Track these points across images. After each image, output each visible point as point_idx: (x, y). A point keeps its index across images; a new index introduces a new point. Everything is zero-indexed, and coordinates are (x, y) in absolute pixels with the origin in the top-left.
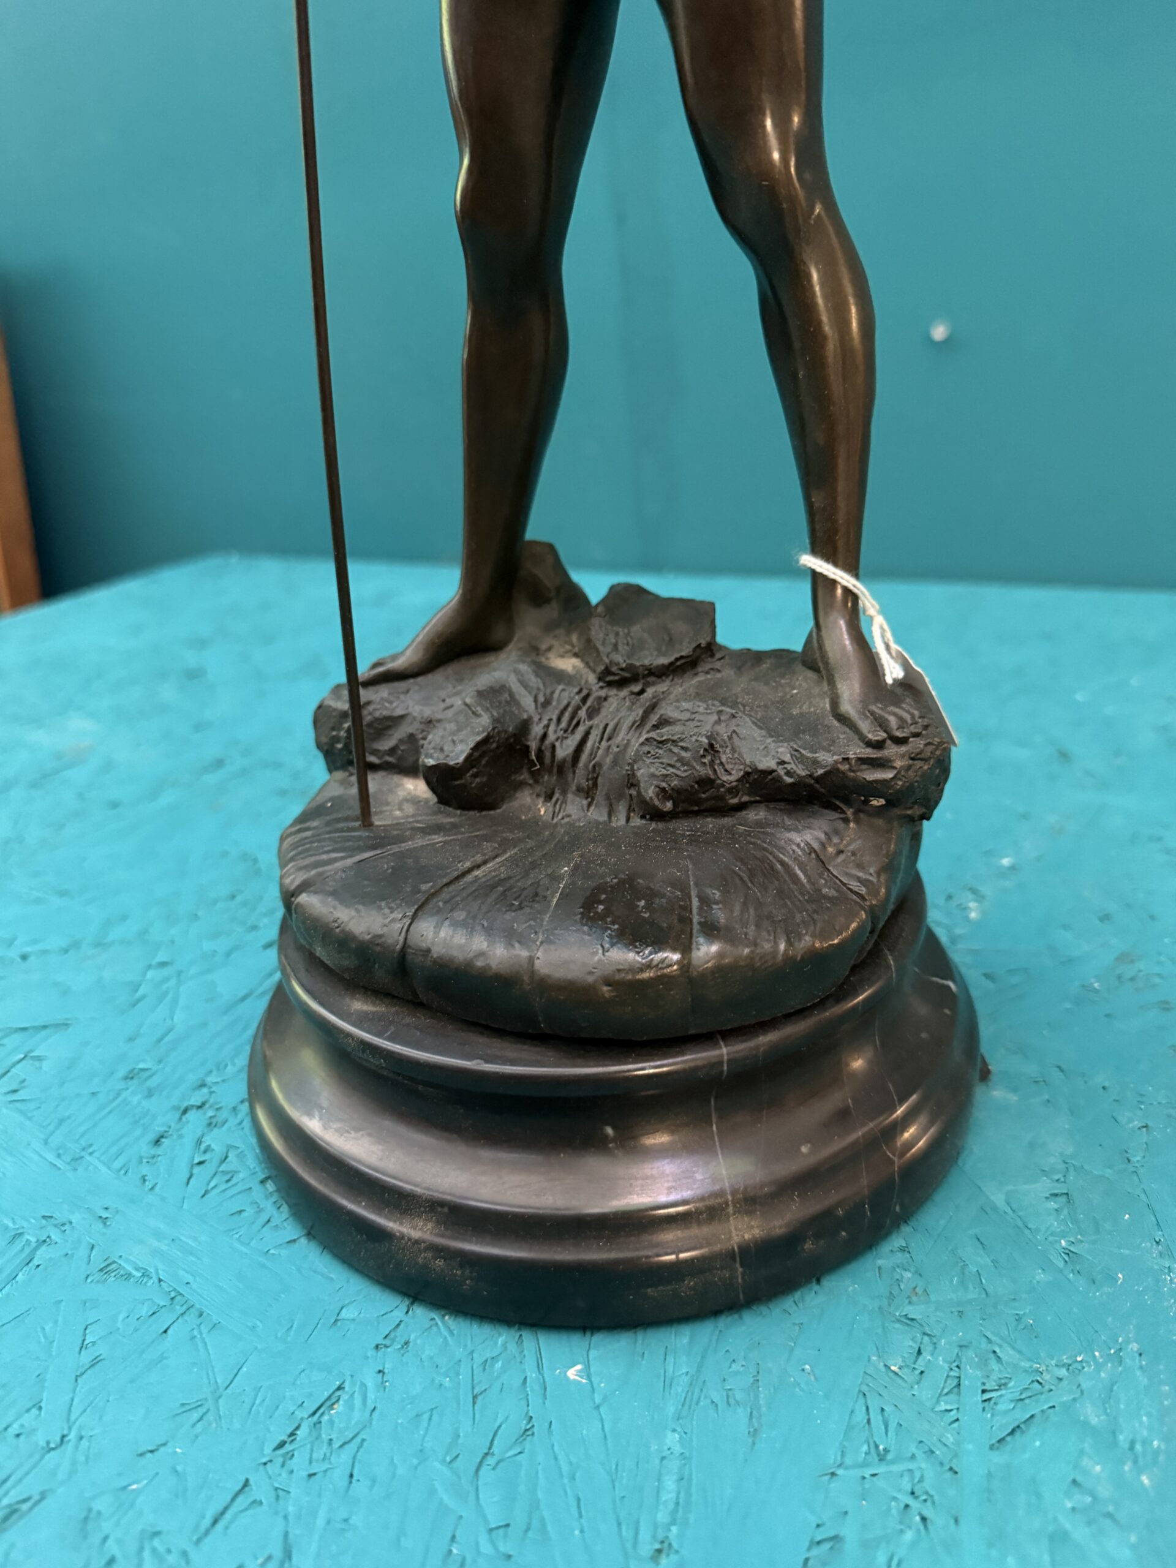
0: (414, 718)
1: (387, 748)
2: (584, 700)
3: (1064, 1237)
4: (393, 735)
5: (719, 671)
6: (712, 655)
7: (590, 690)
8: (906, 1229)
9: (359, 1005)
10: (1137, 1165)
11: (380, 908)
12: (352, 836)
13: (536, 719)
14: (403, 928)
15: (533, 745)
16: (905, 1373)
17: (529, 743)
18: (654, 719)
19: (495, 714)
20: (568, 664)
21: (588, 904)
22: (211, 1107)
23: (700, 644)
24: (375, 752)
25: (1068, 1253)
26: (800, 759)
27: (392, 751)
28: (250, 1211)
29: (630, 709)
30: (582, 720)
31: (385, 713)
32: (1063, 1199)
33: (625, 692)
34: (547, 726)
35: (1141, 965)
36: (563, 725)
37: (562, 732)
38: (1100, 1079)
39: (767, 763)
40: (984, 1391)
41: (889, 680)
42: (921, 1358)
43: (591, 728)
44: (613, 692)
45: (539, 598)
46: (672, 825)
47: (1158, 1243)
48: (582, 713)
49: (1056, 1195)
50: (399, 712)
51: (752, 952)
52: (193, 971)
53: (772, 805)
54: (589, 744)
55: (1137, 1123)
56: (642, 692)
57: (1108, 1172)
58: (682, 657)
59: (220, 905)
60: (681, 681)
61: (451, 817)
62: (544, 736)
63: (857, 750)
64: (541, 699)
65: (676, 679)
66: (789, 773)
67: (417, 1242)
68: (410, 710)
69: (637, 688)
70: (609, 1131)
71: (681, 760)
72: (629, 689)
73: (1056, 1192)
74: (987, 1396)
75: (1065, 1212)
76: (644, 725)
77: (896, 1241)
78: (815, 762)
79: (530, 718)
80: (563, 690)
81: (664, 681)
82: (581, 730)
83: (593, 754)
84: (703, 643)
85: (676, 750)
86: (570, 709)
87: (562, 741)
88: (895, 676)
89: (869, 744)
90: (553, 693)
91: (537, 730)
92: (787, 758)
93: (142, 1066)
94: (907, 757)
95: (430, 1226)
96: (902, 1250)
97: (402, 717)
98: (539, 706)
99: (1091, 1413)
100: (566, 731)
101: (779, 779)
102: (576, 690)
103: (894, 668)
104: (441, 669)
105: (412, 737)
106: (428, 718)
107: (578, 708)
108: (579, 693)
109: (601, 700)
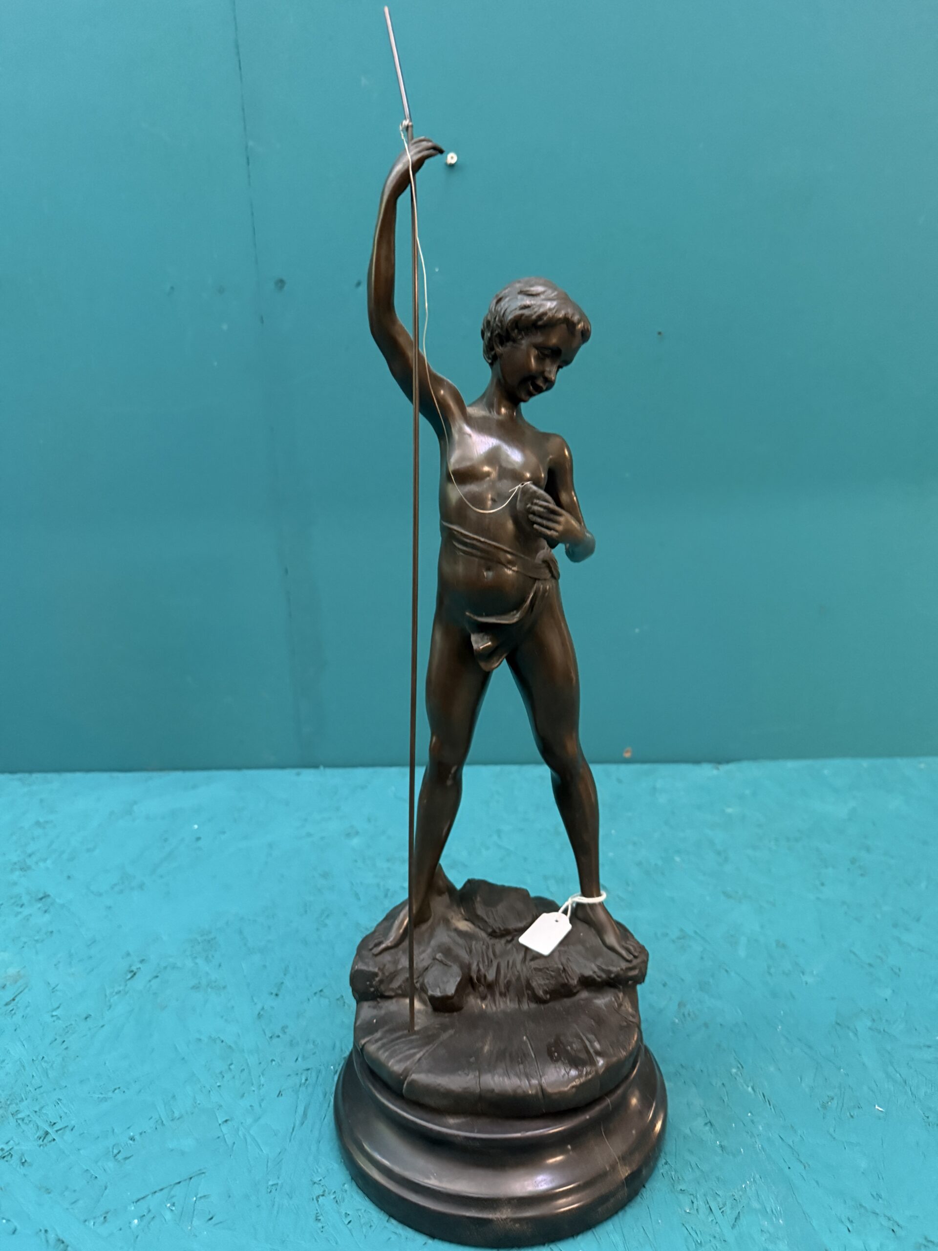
1: (397, 986)
2: (487, 948)
3: (717, 1141)
4: (399, 978)
7: (486, 941)
9: (452, 1121)
10: (727, 1102)
11: (460, 1075)
13: (471, 962)
14: (476, 1083)
15: (475, 977)
16: (692, 1212)
17: (472, 975)
19: (459, 965)
20: (463, 925)
21: (550, 1054)
24: (392, 990)
25: (721, 1146)
26: (603, 970)
27: (400, 987)
32: (709, 1125)
33: (503, 941)
34: (478, 965)
36: (486, 963)
39: (588, 973)
40: (720, 1209)
42: (694, 1204)
45: (440, 893)
46: (551, 1004)
49: (706, 1124)
53: (592, 989)
54: (502, 972)
61: (446, 1018)
62: (479, 970)
63: (624, 965)
64: (468, 950)
66: (599, 977)
67: (506, 1219)
69: (509, 938)
70: (569, 1147)
71: (552, 976)
73: (706, 1122)
74: (721, 1210)
75: (713, 1130)
77: (662, 1161)
78: (610, 972)
79: (469, 962)
80: (475, 944)
82: (495, 965)
83: (505, 977)
85: (548, 972)
86: (485, 954)
87: (488, 971)
90: (472, 946)
91: (474, 967)
92: (596, 969)
95: (509, 1210)
96: (666, 1163)
98: (469, 955)
99: (756, 1205)
100: (487, 966)
101: (594, 980)
102: (482, 943)
108: (483, 944)
109: (493, 945)
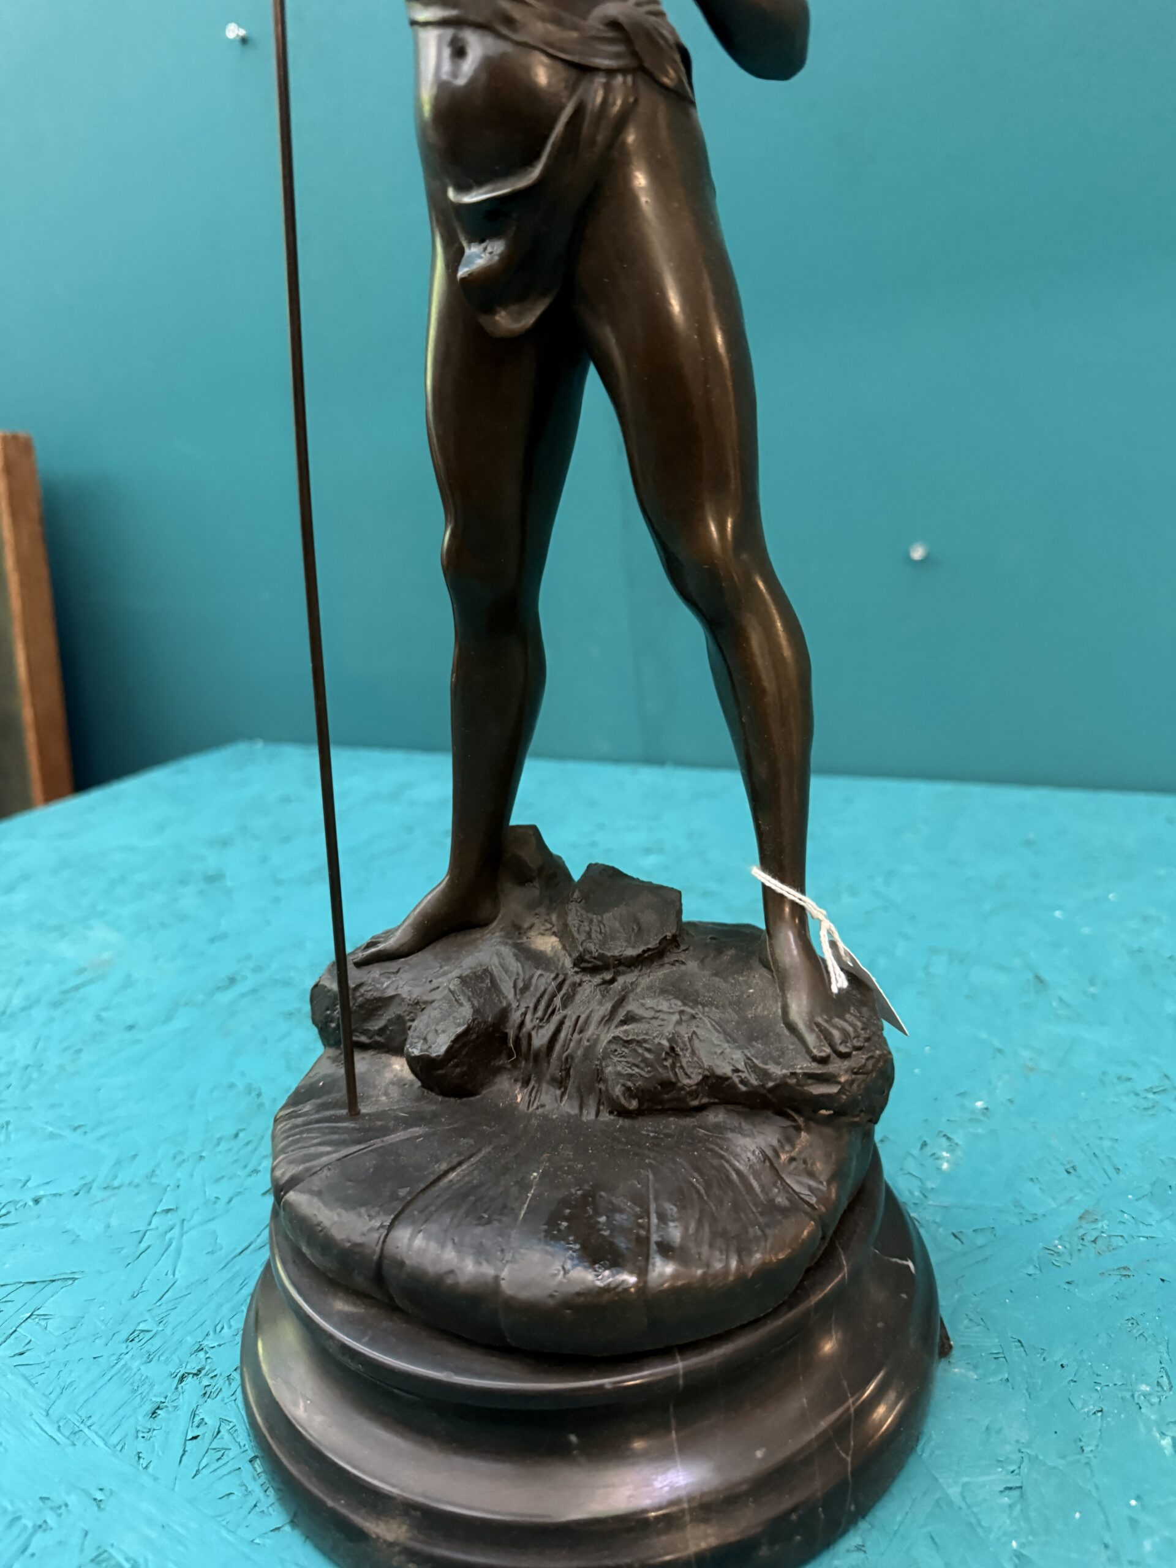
0: (403, 1000)
1: (376, 1028)
2: (560, 987)
3: (1016, 1538)
4: (383, 1015)
5: (683, 963)
6: (678, 946)
7: (566, 975)
8: (863, 1525)
9: (340, 1305)
10: (1090, 1455)
11: (361, 1214)
12: (339, 1128)
13: (514, 1005)
14: (379, 1238)
15: (511, 1033)
17: (507, 1031)
18: (621, 1015)
19: (476, 1004)
20: (546, 943)
21: (552, 1221)
22: (206, 1375)
23: (666, 936)
24: (365, 1032)
25: (1018, 1555)
26: (754, 1068)
27: (381, 1031)
28: (238, 1493)
29: (600, 1003)
30: (557, 1009)
31: (376, 994)
32: (1017, 1493)
33: (597, 979)
34: (525, 1014)
35: (1104, 1224)
36: (539, 1014)
37: (538, 1021)
38: (1058, 1356)
39: (724, 1069)
41: (835, 989)
43: (565, 1017)
44: (587, 978)
45: (523, 877)
46: (638, 1123)
47: (1106, 1546)
48: (557, 1001)
49: (1010, 1488)
50: (390, 992)
51: (704, 1274)
52: (197, 1219)
53: (730, 1107)
54: (563, 1035)
55: (1092, 1408)
56: (613, 981)
57: (1061, 1463)
58: (649, 949)
59: (224, 1146)
60: (649, 971)
61: (434, 1103)
62: (522, 1024)
63: (804, 1065)
64: (520, 985)
65: (644, 969)
66: (742, 1082)
67: (391, 1545)
68: (400, 991)
69: (608, 976)
70: (573, 1438)
71: (644, 1060)
72: (601, 976)
73: (1010, 1485)
75: (1019, 1507)
76: (613, 1020)
77: (853, 1539)
78: (765, 1075)
79: (509, 1005)
80: (541, 975)
81: (632, 971)
82: (556, 1019)
83: (566, 1046)
84: (669, 935)
85: (640, 1051)
86: (546, 997)
87: (538, 1030)
88: (840, 985)
89: (815, 1059)
90: (531, 978)
91: (515, 1017)
92: (741, 1066)
93: (142, 1326)
94: (849, 1072)
95: (404, 1528)
97: (392, 998)
98: (518, 992)
100: (541, 1020)
101: (733, 1086)
102: (553, 975)
103: (840, 976)
104: (430, 947)
105: (399, 1019)
106: (415, 999)
107: (554, 996)
108: (555, 979)
109: (576, 986)
